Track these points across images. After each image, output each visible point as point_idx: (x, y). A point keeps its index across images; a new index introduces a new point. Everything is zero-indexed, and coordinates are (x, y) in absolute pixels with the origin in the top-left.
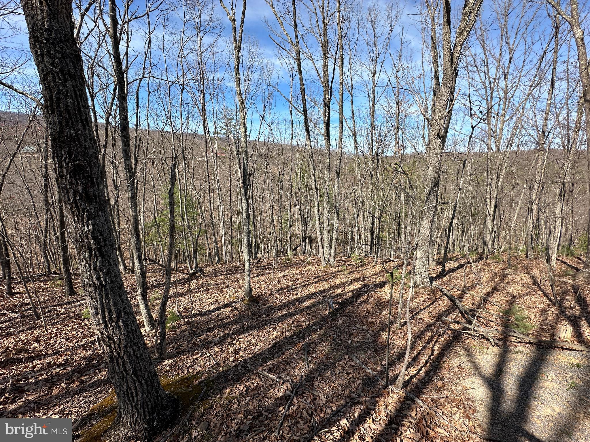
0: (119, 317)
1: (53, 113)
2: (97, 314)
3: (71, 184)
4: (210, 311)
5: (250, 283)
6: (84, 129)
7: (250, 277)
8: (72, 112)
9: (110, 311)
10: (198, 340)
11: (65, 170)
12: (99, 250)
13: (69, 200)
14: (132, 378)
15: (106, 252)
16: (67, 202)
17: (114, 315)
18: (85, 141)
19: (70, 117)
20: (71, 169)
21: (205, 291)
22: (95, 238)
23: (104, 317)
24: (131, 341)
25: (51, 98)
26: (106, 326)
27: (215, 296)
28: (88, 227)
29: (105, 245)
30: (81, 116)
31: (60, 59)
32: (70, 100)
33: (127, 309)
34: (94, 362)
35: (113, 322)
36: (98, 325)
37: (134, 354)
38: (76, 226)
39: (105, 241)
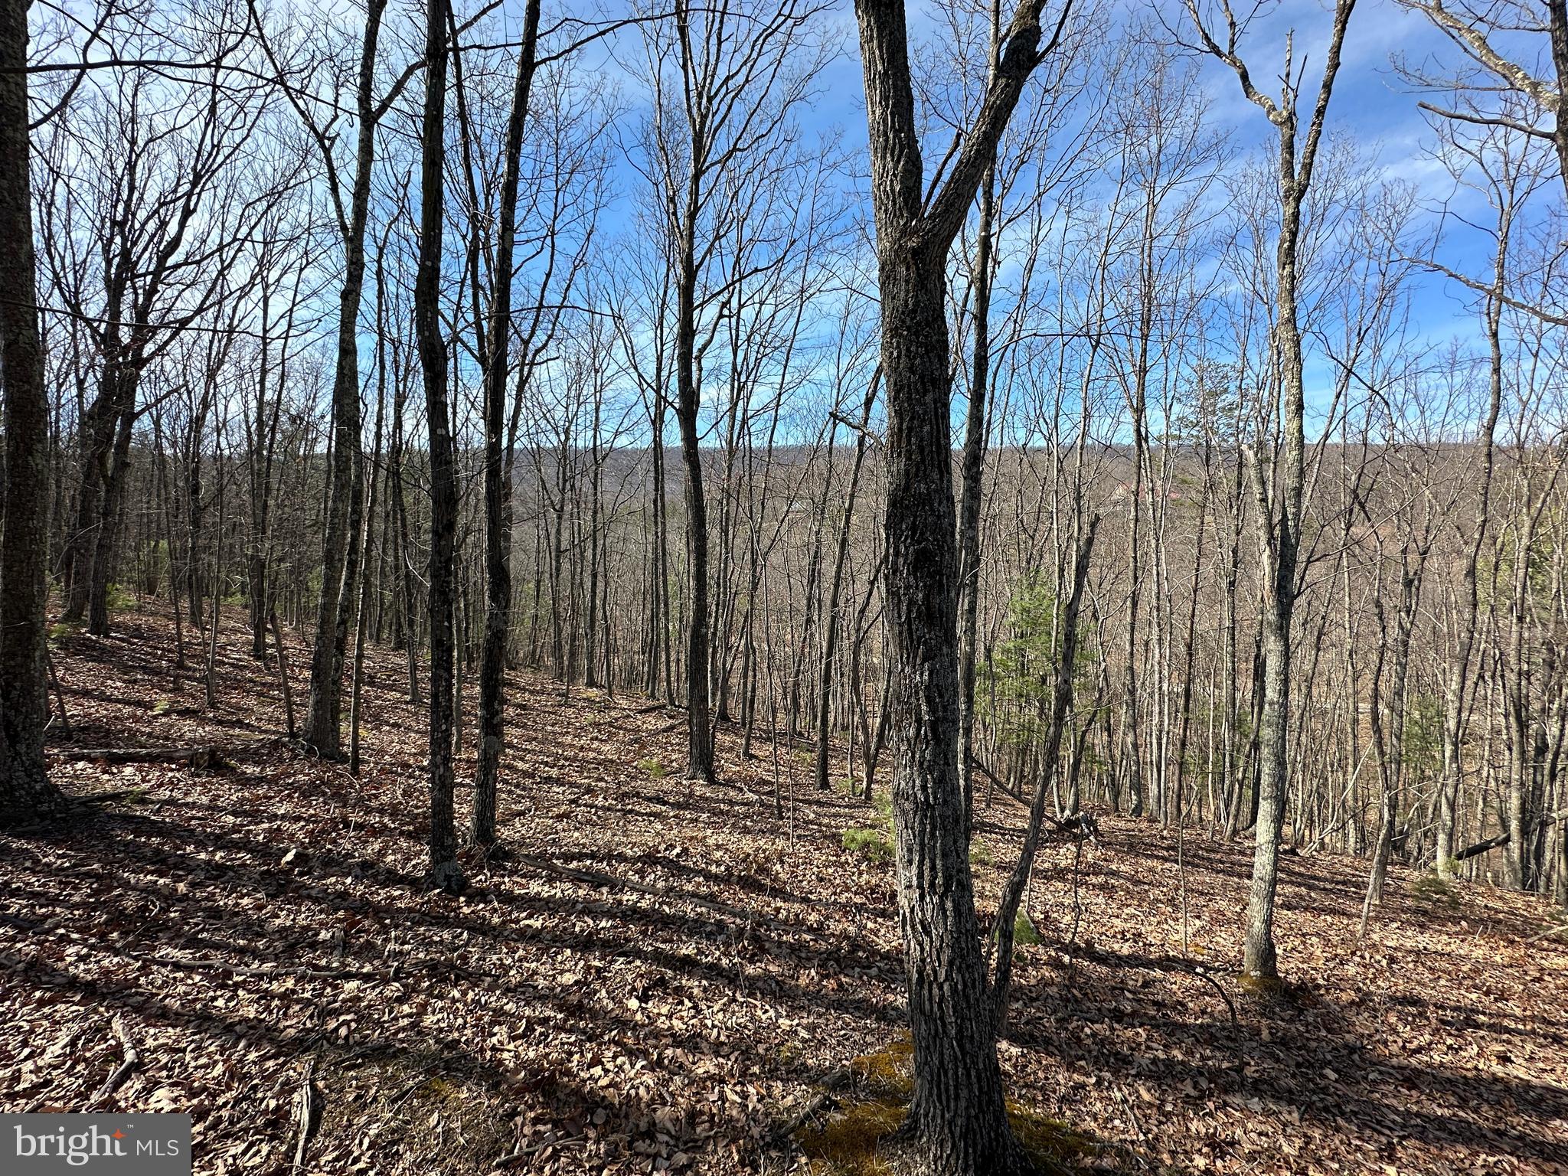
0: (947, 886)
1: (899, 455)
2: (910, 862)
3: (908, 587)
4: (1119, 958)
5: (1269, 922)
6: (941, 479)
7: (1271, 901)
8: (927, 450)
9: (933, 868)
10: (1088, 1031)
11: (901, 560)
12: (934, 726)
13: (900, 617)
14: (952, 1047)
15: (944, 733)
16: (897, 620)
17: (939, 881)
18: (940, 504)
19: (923, 461)
20: (910, 558)
21: (1102, 887)
22: (929, 701)
23: (920, 876)
24: (962, 957)
25: (900, 429)
26: (922, 897)
27: (1133, 916)
28: (921, 675)
29: (945, 719)
30: (939, 454)
31: (922, 357)
32: (926, 429)
33: (963, 876)
34: (860, 954)
35: (935, 893)
36: (909, 887)
37: (964, 990)
38: (903, 670)
39: (945, 709)
